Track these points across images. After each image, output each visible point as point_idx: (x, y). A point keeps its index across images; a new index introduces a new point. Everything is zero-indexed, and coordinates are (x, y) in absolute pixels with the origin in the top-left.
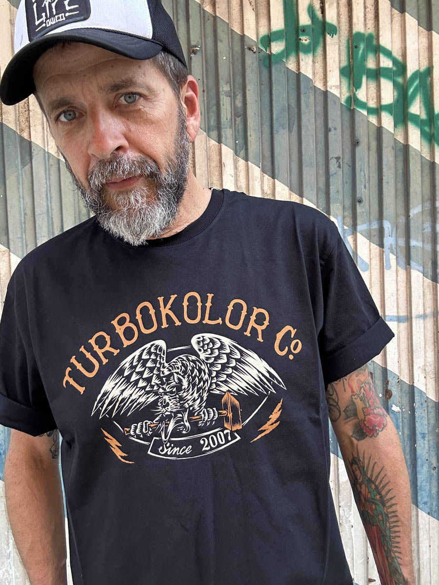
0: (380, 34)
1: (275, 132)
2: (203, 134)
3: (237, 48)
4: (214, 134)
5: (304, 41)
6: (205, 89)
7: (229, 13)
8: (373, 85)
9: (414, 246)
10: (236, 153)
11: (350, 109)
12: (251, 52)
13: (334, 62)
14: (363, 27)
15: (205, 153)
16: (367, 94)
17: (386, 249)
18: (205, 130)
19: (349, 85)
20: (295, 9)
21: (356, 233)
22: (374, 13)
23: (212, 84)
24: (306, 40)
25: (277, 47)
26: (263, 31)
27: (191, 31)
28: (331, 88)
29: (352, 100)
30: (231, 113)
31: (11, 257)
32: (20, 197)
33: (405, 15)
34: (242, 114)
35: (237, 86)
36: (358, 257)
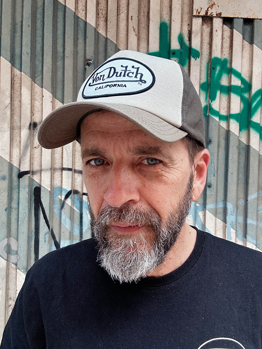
0: (233, 60)
7: (117, 36)
8: (225, 98)
9: (250, 224)
11: (206, 115)
13: (196, 78)
14: (220, 53)
16: (220, 104)
17: (228, 224)
19: (207, 97)
20: (169, 36)
21: (205, 210)
22: (229, 43)
27: (87, 48)
29: (208, 109)
33: (253, 46)
36: (206, 229)
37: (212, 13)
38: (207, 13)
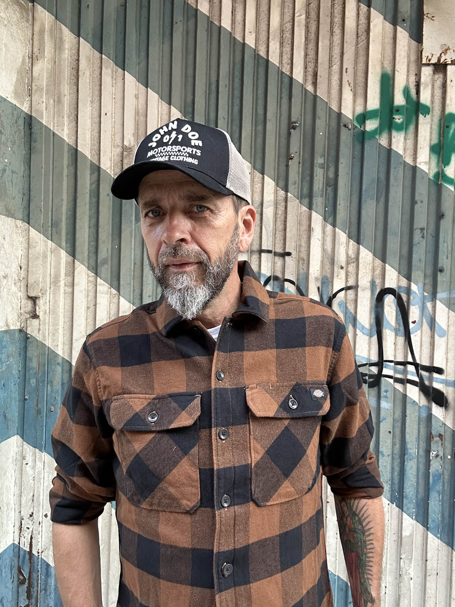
1: (363, 201)
2: (295, 201)
3: (334, 123)
4: (306, 201)
5: (397, 120)
6: (301, 161)
7: (329, 92)
10: (325, 219)
11: (438, 184)
12: (346, 128)
13: (425, 139)
15: (296, 218)
18: (298, 197)
19: (438, 161)
20: (391, 89)
21: (436, 301)
23: (307, 156)
24: (399, 119)
25: (371, 125)
26: (359, 110)
27: (293, 108)
28: (419, 164)
29: (440, 176)
30: (323, 184)
31: (120, 300)
32: (132, 248)
34: (333, 184)
35: (330, 159)
36: (436, 323)
37: (446, 59)
38: (439, 59)
